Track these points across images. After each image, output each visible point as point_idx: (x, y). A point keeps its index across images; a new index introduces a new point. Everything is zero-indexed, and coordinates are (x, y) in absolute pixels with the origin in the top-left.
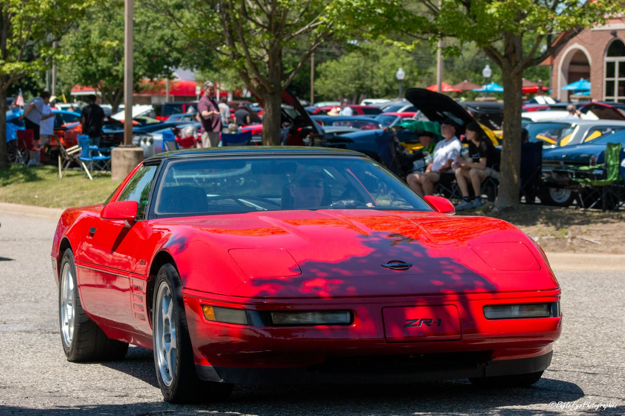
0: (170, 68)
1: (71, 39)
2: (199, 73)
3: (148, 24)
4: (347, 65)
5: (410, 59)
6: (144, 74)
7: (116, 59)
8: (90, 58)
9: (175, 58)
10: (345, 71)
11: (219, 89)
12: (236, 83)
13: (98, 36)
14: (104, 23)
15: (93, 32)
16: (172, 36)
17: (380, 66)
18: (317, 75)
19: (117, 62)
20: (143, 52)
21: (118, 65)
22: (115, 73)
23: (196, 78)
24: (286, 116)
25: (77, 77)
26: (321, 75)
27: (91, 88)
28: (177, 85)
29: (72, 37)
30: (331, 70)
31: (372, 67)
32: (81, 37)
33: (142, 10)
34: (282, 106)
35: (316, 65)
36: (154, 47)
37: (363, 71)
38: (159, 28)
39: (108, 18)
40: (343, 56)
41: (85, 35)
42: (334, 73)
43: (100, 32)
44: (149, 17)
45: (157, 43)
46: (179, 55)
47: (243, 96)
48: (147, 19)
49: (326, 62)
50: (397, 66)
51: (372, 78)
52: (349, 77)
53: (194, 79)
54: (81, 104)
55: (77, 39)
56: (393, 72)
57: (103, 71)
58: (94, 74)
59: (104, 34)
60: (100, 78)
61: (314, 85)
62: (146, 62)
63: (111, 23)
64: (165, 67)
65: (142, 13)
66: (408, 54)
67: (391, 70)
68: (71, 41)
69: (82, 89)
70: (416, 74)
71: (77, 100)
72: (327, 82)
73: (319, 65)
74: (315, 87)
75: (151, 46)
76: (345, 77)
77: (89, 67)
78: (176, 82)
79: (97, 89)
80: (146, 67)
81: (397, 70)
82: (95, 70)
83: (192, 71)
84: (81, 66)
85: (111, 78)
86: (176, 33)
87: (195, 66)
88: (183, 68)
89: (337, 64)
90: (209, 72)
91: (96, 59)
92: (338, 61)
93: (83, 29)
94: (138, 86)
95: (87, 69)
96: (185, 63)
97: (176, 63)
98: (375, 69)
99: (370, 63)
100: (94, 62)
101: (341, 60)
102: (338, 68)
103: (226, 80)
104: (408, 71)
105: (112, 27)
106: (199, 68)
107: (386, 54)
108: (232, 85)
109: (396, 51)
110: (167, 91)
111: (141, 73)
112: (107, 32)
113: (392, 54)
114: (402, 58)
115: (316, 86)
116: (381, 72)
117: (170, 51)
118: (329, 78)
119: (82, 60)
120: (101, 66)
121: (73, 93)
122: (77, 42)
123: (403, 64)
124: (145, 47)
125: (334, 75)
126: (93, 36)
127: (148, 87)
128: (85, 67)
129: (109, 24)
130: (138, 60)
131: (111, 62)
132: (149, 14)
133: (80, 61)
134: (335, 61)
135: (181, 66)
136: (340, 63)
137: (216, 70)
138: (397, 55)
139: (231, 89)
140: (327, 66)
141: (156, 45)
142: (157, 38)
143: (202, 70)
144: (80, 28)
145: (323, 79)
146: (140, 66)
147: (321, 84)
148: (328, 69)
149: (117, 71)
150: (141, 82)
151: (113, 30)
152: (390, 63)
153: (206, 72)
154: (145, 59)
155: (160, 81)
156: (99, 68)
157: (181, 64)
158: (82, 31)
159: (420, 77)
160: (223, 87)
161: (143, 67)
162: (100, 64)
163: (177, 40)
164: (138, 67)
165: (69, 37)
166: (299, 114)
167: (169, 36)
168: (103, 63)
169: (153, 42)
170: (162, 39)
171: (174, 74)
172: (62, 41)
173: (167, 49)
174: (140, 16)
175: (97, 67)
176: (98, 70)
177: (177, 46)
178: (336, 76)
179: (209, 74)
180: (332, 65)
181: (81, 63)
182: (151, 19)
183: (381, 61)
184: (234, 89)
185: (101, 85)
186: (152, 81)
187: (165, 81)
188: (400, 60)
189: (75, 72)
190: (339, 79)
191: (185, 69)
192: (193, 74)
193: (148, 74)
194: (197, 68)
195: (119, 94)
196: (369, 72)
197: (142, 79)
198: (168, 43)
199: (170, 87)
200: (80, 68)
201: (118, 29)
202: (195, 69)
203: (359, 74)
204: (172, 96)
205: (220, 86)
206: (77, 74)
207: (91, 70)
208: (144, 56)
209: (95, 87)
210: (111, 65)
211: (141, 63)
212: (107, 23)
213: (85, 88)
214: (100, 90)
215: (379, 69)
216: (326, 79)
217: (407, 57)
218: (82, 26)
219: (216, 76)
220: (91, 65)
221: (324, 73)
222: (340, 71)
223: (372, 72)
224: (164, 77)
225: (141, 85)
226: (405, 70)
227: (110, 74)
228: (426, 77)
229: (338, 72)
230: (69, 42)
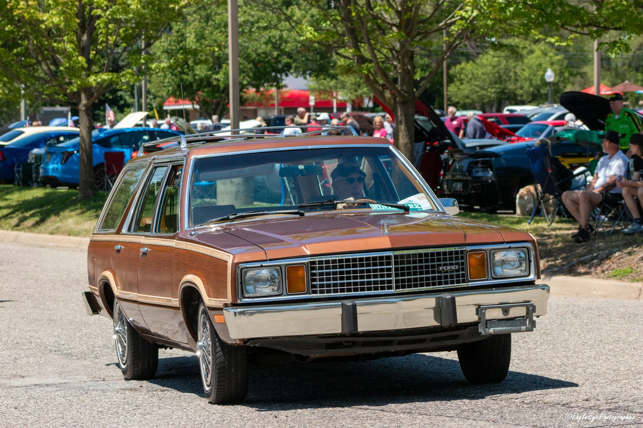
0: (279, 76)
1: (163, 44)
2: (312, 81)
3: (253, 24)
4: (485, 66)
5: (559, 57)
6: (249, 84)
7: (216, 66)
8: (186, 66)
9: (285, 63)
10: (483, 74)
11: (336, 98)
12: (356, 91)
13: (195, 40)
14: (201, 25)
15: (188, 35)
16: (281, 37)
17: (524, 67)
18: (451, 79)
19: (217, 70)
20: (247, 58)
21: (218, 73)
22: (215, 83)
23: (310, 86)
24: (419, 128)
25: (170, 88)
26: (455, 79)
27: (187, 102)
28: (287, 95)
29: (164, 42)
30: (467, 73)
31: (514, 67)
32: (175, 41)
33: (245, 8)
34: (416, 117)
35: (449, 68)
36: (260, 51)
37: (504, 72)
38: (265, 28)
39: (206, 19)
40: (481, 56)
41: (179, 39)
42: (470, 76)
43: (196, 36)
44: (253, 16)
45: (263, 46)
46: (289, 60)
47: (365, 106)
48: (250, 18)
49: (460, 63)
50: (544, 66)
51: (517, 80)
52: (488, 80)
53: (306, 88)
54: (177, 120)
55: (170, 45)
56: (540, 73)
57: (201, 80)
58: (191, 84)
59: (200, 37)
60: (198, 90)
61: (447, 91)
62: (251, 69)
63: (209, 24)
64: (273, 74)
65: (245, 12)
66: (556, 52)
67: (538, 71)
68: (163, 47)
69: (176, 102)
70: (567, 75)
71: (171, 116)
72: (462, 87)
73: (453, 68)
74: (449, 93)
75: (256, 50)
76: (484, 80)
77: (185, 77)
78: (286, 92)
79: (195, 102)
80: (251, 75)
81: (545, 71)
82: (192, 80)
83: (305, 78)
84: (176, 75)
85: (211, 88)
86: (285, 34)
87: (308, 72)
88: (294, 74)
89: (474, 65)
90: (325, 79)
91: (193, 67)
92: (474, 62)
93: (177, 32)
94: (241, 97)
95: (182, 80)
96: (296, 69)
97: (287, 69)
98: (518, 70)
99: (512, 63)
100: (189, 71)
101: (478, 61)
102: (474, 71)
103: (343, 87)
104: (558, 72)
105: (210, 28)
106: (313, 75)
107: (532, 52)
108: (351, 93)
109: (543, 48)
110: (275, 102)
111: (245, 82)
112: (205, 36)
113: (538, 53)
114: (550, 57)
115: (450, 91)
116: (526, 74)
117: (278, 55)
118: (465, 82)
119: (176, 69)
120: (198, 75)
121: (165, 108)
122: (170, 47)
123: (552, 64)
124: (250, 51)
125: (471, 79)
126: (188, 40)
127: (253, 98)
128: (179, 77)
129: (207, 26)
130: (241, 67)
131: (210, 70)
132: (253, 13)
133: (174, 70)
134: (471, 62)
135: (292, 74)
136: (478, 64)
137: (334, 77)
138: (545, 54)
139: (350, 98)
140: (463, 69)
141: (263, 48)
142: (263, 40)
143: (317, 76)
144: (173, 31)
145: (458, 83)
146: (245, 75)
147: (455, 89)
148: (464, 71)
149: (218, 80)
150: (245, 92)
151: (212, 33)
152: (537, 63)
153: (321, 79)
154: (250, 65)
155: (267, 90)
156: (197, 77)
157: (291, 71)
158: (176, 34)
159: (572, 79)
160: (341, 96)
161: (248, 76)
162: (197, 72)
163: (286, 42)
164: (242, 75)
165: (161, 42)
166: (435, 126)
167: (277, 38)
168: (201, 71)
169: (259, 46)
170: (269, 41)
171: (284, 83)
172: (152, 47)
173: (275, 54)
174: (242, 15)
175: (195, 75)
176: (195, 80)
177: (287, 50)
178: (473, 80)
179: (325, 82)
180: (467, 67)
181: (176, 71)
182: (256, 18)
183: (525, 61)
184: (353, 97)
185: (199, 98)
186: (258, 91)
187: (274, 89)
188: (547, 59)
189: (169, 82)
190: (477, 83)
191: (297, 77)
192: (305, 82)
193: (254, 82)
194: (310, 75)
195: (220, 107)
196: (512, 74)
197: (247, 89)
198: (276, 47)
199: (279, 97)
200: (173, 77)
201: (218, 31)
202: (308, 76)
203: (500, 77)
204: (282, 108)
205: (337, 95)
206: (172, 85)
207: (187, 79)
208: (249, 63)
209: (192, 100)
210: (210, 72)
211: (246, 70)
212: (205, 24)
213: (180, 101)
214: (198, 103)
215: (524, 70)
216: (462, 84)
217: (556, 55)
218: (176, 28)
219: (333, 83)
220: (188, 74)
221: (458, 76)
222: (477, 74)
223: (515, 73)
224: (271, 86)
225: (245, 96)
226: (554, 71)
227: (209, 84)
228: (578, 78)
229: (475, 76)
230: (161, 47)
